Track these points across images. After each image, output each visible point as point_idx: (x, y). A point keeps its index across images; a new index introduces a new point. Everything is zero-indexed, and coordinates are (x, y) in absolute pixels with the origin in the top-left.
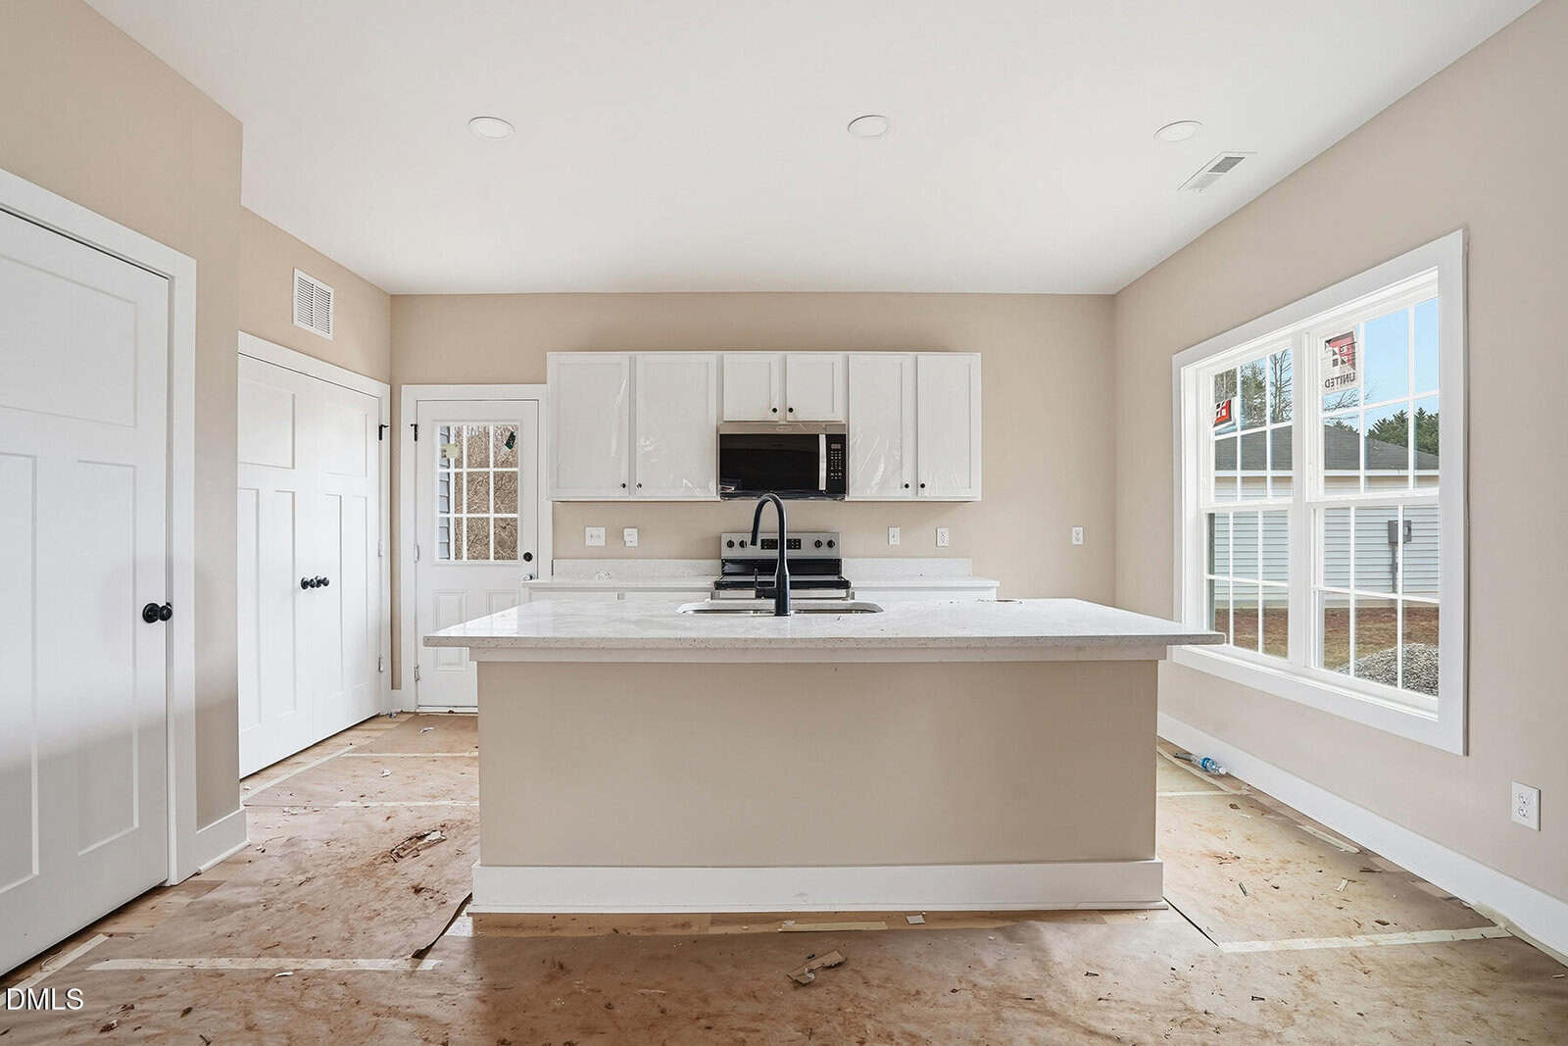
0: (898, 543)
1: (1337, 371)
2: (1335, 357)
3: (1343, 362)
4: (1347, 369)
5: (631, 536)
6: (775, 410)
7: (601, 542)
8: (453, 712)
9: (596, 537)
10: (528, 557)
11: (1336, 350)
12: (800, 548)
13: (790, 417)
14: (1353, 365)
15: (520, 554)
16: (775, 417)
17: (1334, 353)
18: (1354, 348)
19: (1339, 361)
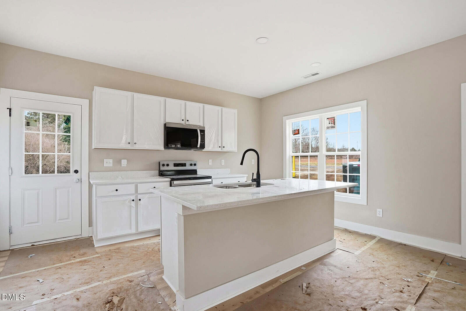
0: (211, 164)
1: (330, 125)
2: (330, 122)
3: (332, 123)
4: (333, 125)
5: (124, 162)
6: (183, 120)
7: (111, 165)
8: (34, 245)
9: (109, 163)
10: (76, 172)
11: (330, 120)
12: (186, 166)
13: (187, 123)
14: (334, 124)
15: (72, 170)
16: (183, 122)
17: (329, 121)
18: (334, 121)
19: (331, 123)
